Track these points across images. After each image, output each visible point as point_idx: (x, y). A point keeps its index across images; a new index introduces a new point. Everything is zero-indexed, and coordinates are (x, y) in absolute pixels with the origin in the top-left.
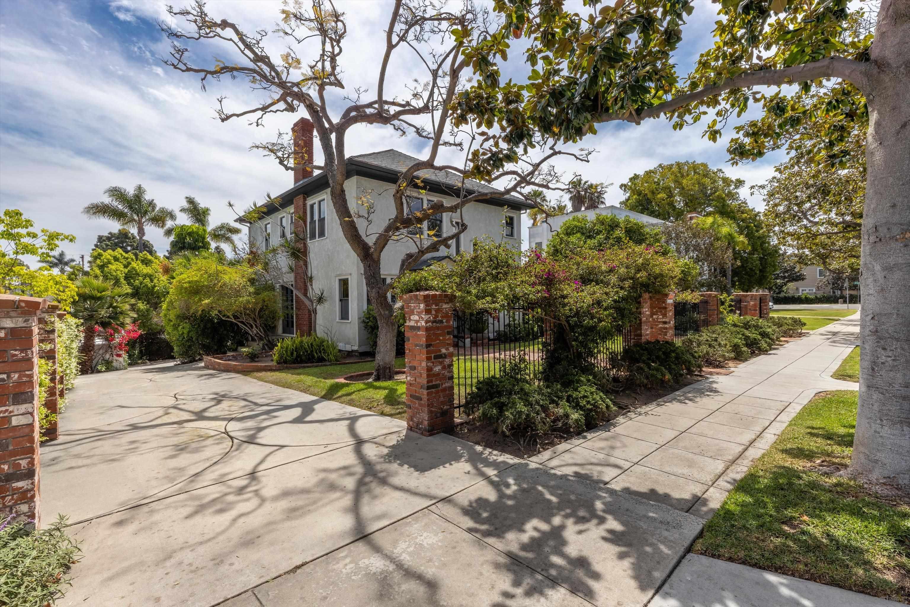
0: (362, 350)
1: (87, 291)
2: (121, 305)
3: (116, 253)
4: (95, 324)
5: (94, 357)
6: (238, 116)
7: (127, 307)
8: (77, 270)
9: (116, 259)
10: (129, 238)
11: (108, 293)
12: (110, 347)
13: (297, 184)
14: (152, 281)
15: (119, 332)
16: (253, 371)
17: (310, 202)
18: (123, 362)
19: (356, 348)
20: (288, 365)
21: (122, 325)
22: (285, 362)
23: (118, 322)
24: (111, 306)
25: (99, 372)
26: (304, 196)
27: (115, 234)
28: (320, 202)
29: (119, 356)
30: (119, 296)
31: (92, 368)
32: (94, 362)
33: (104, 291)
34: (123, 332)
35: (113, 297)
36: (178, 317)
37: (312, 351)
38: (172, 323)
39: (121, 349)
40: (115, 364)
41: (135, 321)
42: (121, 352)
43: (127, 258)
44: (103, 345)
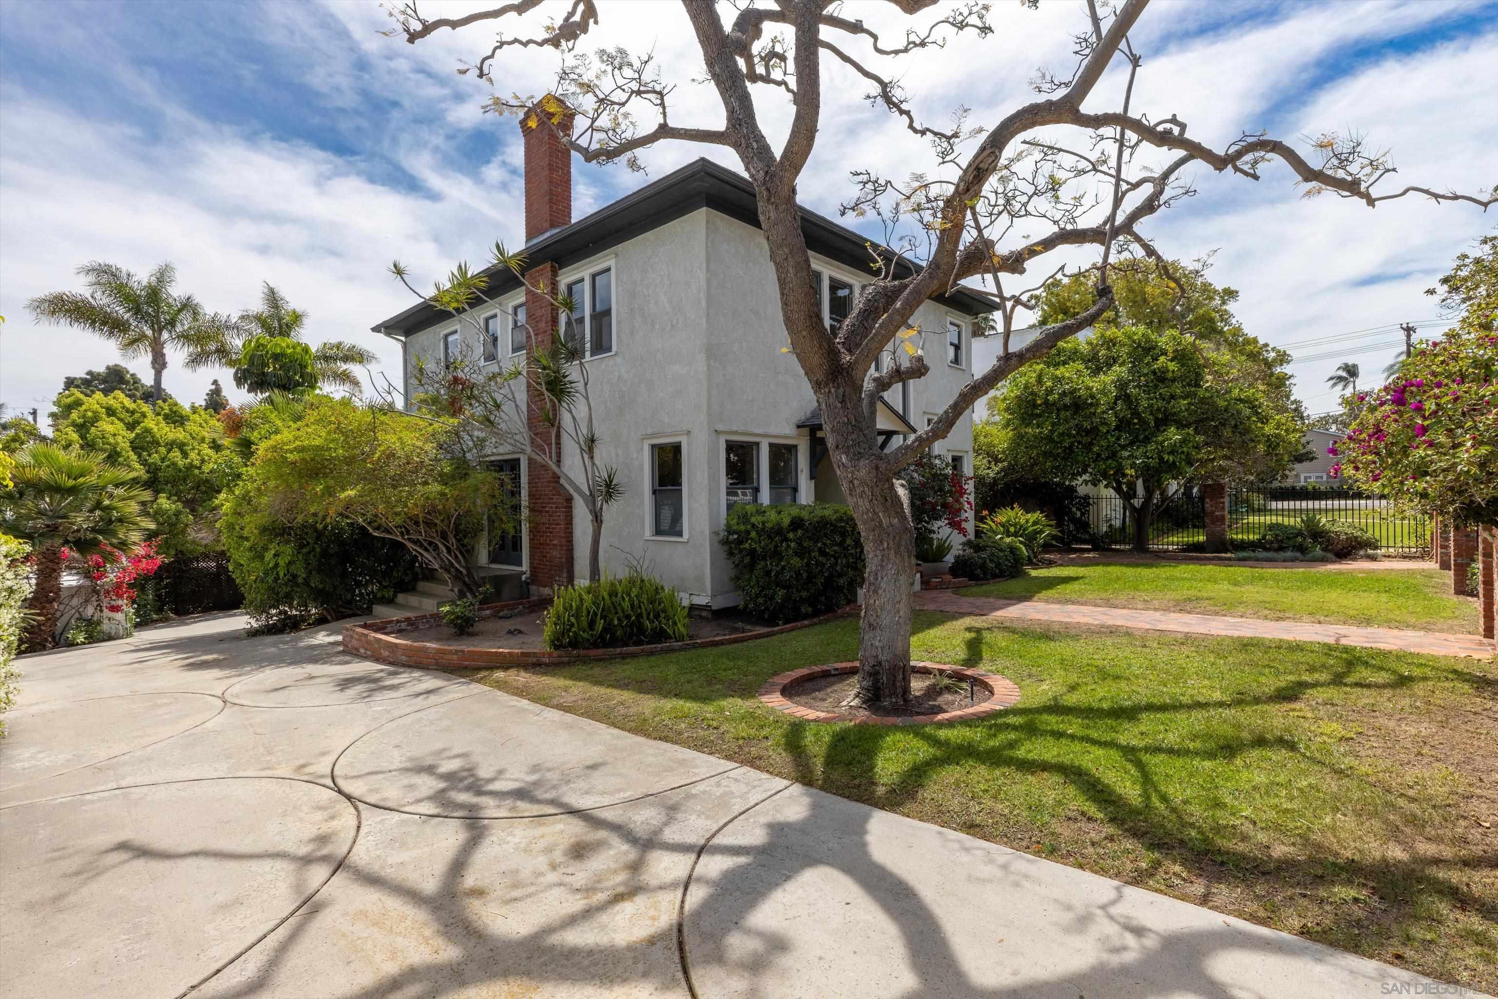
0: (719, 603)
1: (43, 473)
2: (120, 504)
3: (110, 401)
4: (63, 545)
5: (58, 614)
6: (454, 24)
7: (133, 507)
8: (25, 431)
9: (111, 412)
10: (127, 383)
11: (92, 479)
12: (95, 591)
13: (535, 241)
14: (185, 455)
15: (115, 560)
16: (491, 668)
17: (566, 278)
18: (123, 622)
19: (702, 600)
20: (582, 652)
21: (123, 545)
22: (575, 644)
23: (115, 541)
24: (98, 505)
25: (72, 645)
26: (552, 266)
27: (99, 374)
28: (594, 277)
29: (115, 609)
30: (117, 486)
31: (54, 638)
32: (60, 624)
33: (82, 475)
34: (124, 560)
35: (104, 488)
36: (264, 530)
37: (640, 616)
38: (247, 544)
39: (119, 596)
40: (105, 626)
41: (150, 536)
42: (120, 602)
43: (133, 412)
44: (79, 588)
